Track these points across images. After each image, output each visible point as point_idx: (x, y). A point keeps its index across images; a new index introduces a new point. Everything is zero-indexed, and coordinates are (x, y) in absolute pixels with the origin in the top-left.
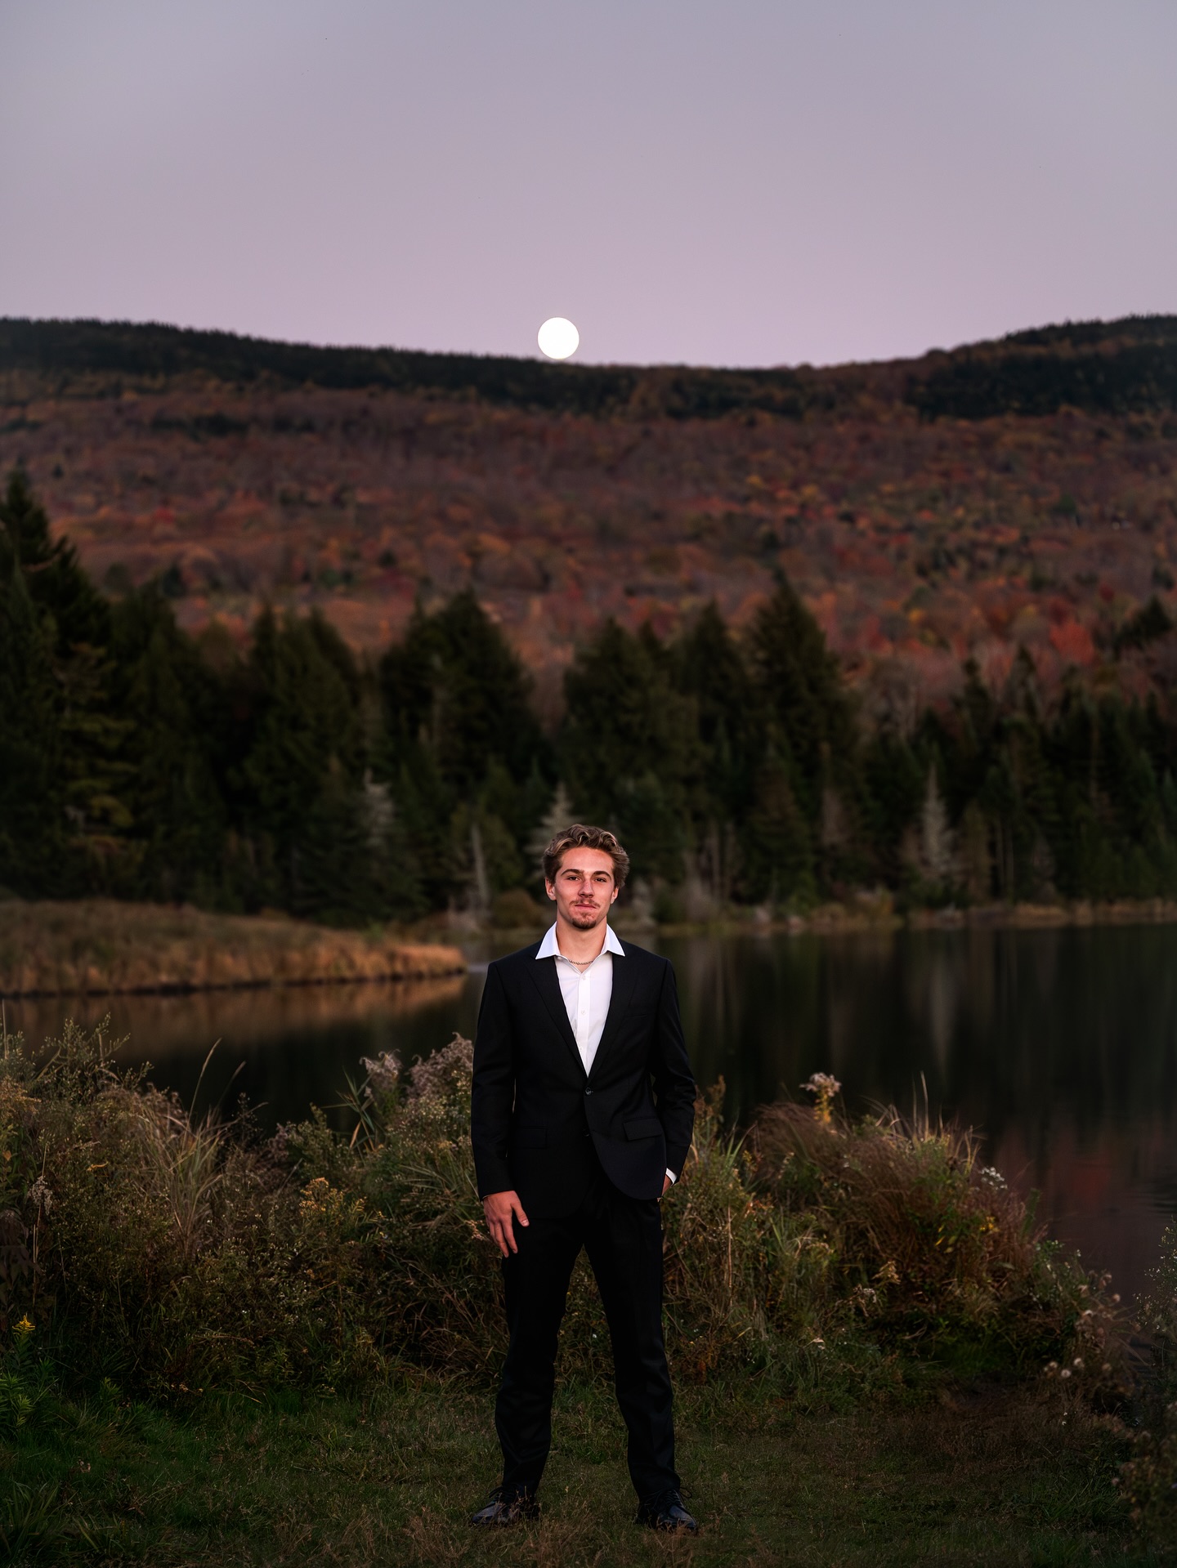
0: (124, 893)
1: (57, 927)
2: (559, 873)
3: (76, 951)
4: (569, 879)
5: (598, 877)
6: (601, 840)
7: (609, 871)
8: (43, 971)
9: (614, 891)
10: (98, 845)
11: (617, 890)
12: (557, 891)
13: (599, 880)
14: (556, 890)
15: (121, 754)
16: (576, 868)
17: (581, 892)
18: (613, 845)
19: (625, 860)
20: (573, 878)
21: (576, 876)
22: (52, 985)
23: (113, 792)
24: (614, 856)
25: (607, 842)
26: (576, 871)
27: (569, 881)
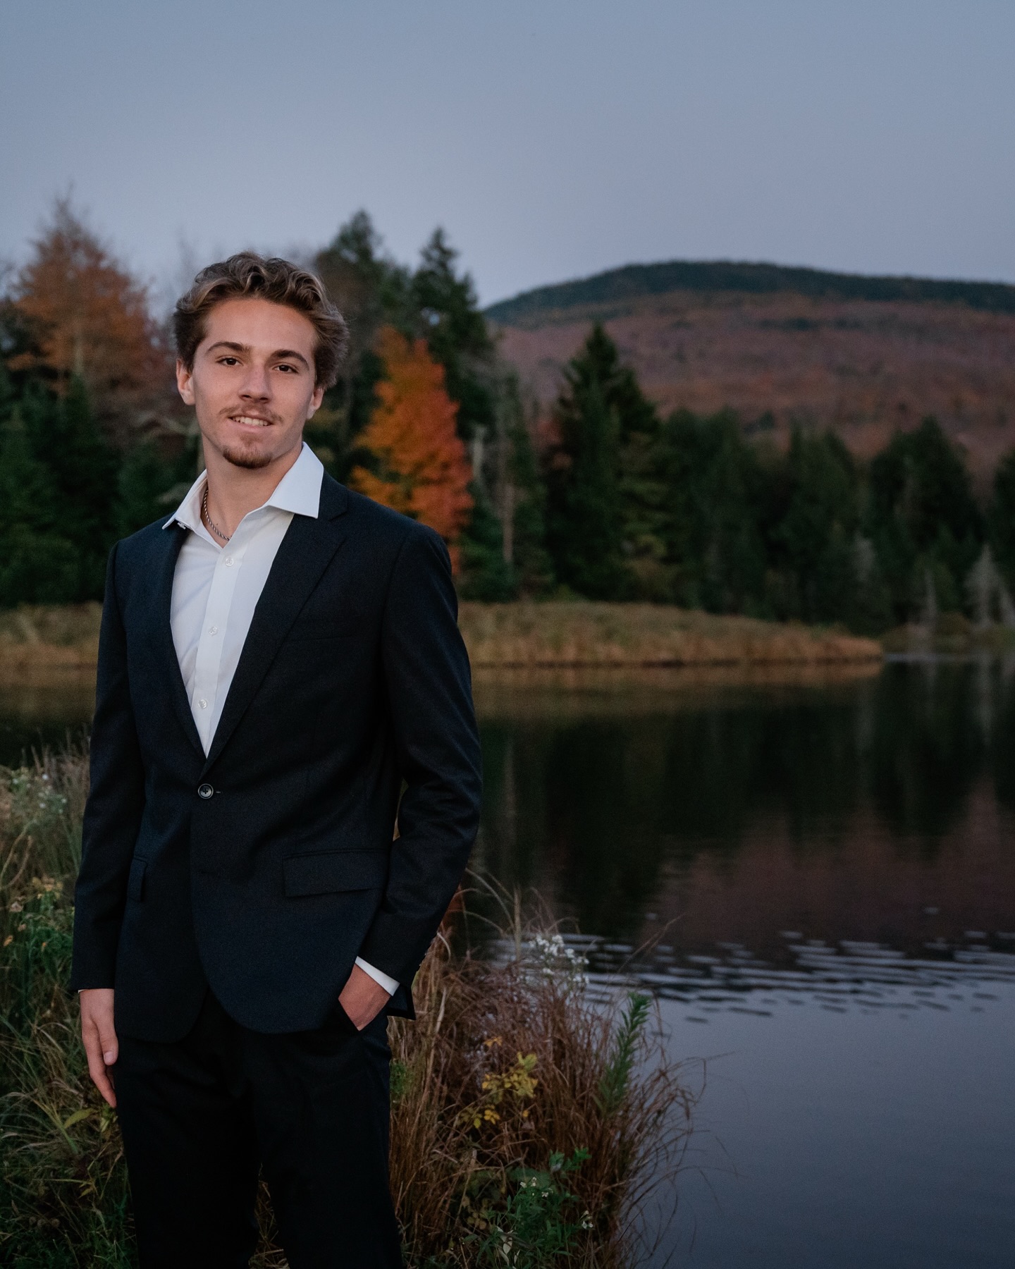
0: (658, 599)
1: (600, 619)
2: (201, 350)
3: (609, 636)
4: (220, 362)
5: (281, 361)
6: (291, 285)
7: (307, 354)
8: (581, 648)
9: (315, 395)
10: (642, 568)
11: (321, 391)
12: (196, 389)
13: (285, 368)
14: (195, 384)
15: (661, 507)
16: (236, 340)
17: (243, 391)
18: (317, 298)
19: (338, 331)
20: (231, 362)
21: (235, 356)
22: (587, 657)
23: (656, 532)
24: (318, 323)
25: (304, 291)
26: (235, 347)
27: (218, 366)
